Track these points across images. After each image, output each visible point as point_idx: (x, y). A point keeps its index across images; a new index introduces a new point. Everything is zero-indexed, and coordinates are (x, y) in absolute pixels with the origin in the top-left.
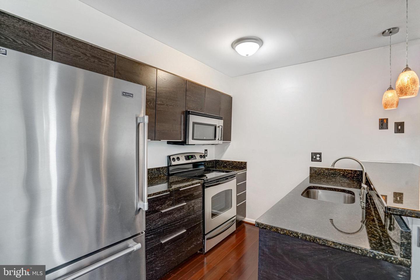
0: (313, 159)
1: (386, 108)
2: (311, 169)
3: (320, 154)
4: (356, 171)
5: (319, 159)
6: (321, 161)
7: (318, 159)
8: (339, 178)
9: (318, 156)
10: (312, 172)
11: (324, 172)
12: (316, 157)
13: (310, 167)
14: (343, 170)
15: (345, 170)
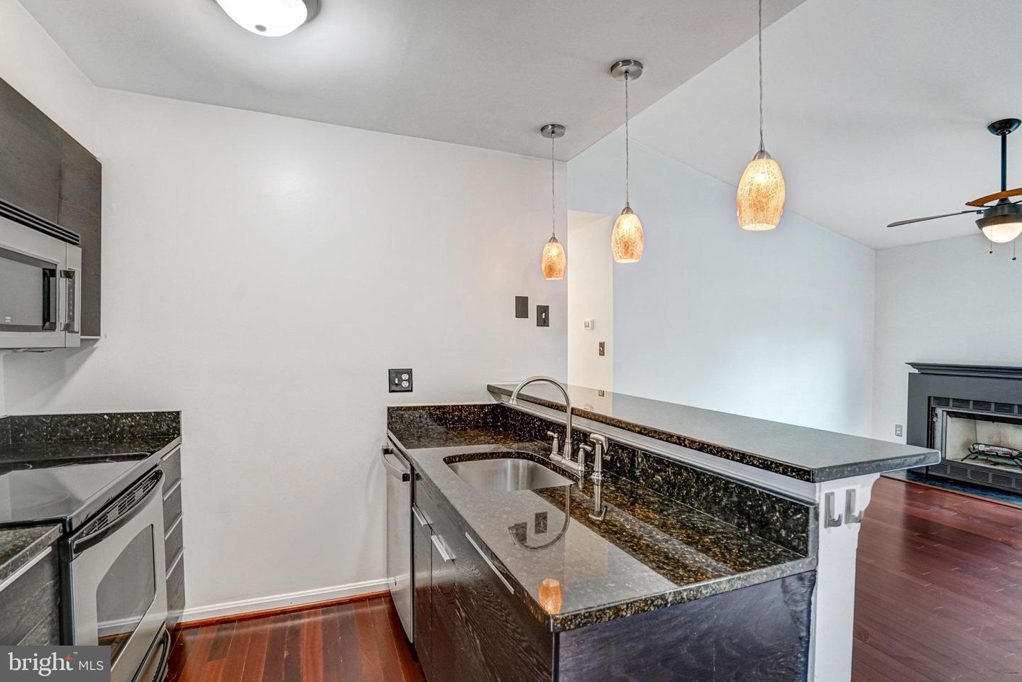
0: (394, 387)
1: (551, 277)
2: (391, 411)
3: (409, 372)
4: (482, 407)
5: (407, 385)
6: (411, 391)
7: (405, 384)
8: (452, 426)
9: (405, 377)
10: (393, 420)
11: (420, 417)
12: (401, 380)
13: (389, 409)
14: (458, 406)
15: (462, 406)
